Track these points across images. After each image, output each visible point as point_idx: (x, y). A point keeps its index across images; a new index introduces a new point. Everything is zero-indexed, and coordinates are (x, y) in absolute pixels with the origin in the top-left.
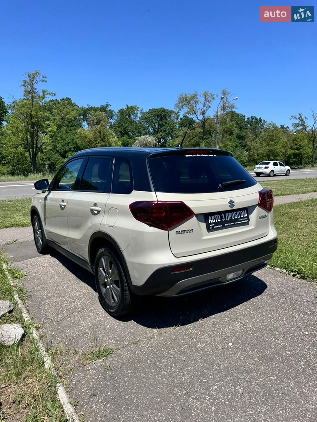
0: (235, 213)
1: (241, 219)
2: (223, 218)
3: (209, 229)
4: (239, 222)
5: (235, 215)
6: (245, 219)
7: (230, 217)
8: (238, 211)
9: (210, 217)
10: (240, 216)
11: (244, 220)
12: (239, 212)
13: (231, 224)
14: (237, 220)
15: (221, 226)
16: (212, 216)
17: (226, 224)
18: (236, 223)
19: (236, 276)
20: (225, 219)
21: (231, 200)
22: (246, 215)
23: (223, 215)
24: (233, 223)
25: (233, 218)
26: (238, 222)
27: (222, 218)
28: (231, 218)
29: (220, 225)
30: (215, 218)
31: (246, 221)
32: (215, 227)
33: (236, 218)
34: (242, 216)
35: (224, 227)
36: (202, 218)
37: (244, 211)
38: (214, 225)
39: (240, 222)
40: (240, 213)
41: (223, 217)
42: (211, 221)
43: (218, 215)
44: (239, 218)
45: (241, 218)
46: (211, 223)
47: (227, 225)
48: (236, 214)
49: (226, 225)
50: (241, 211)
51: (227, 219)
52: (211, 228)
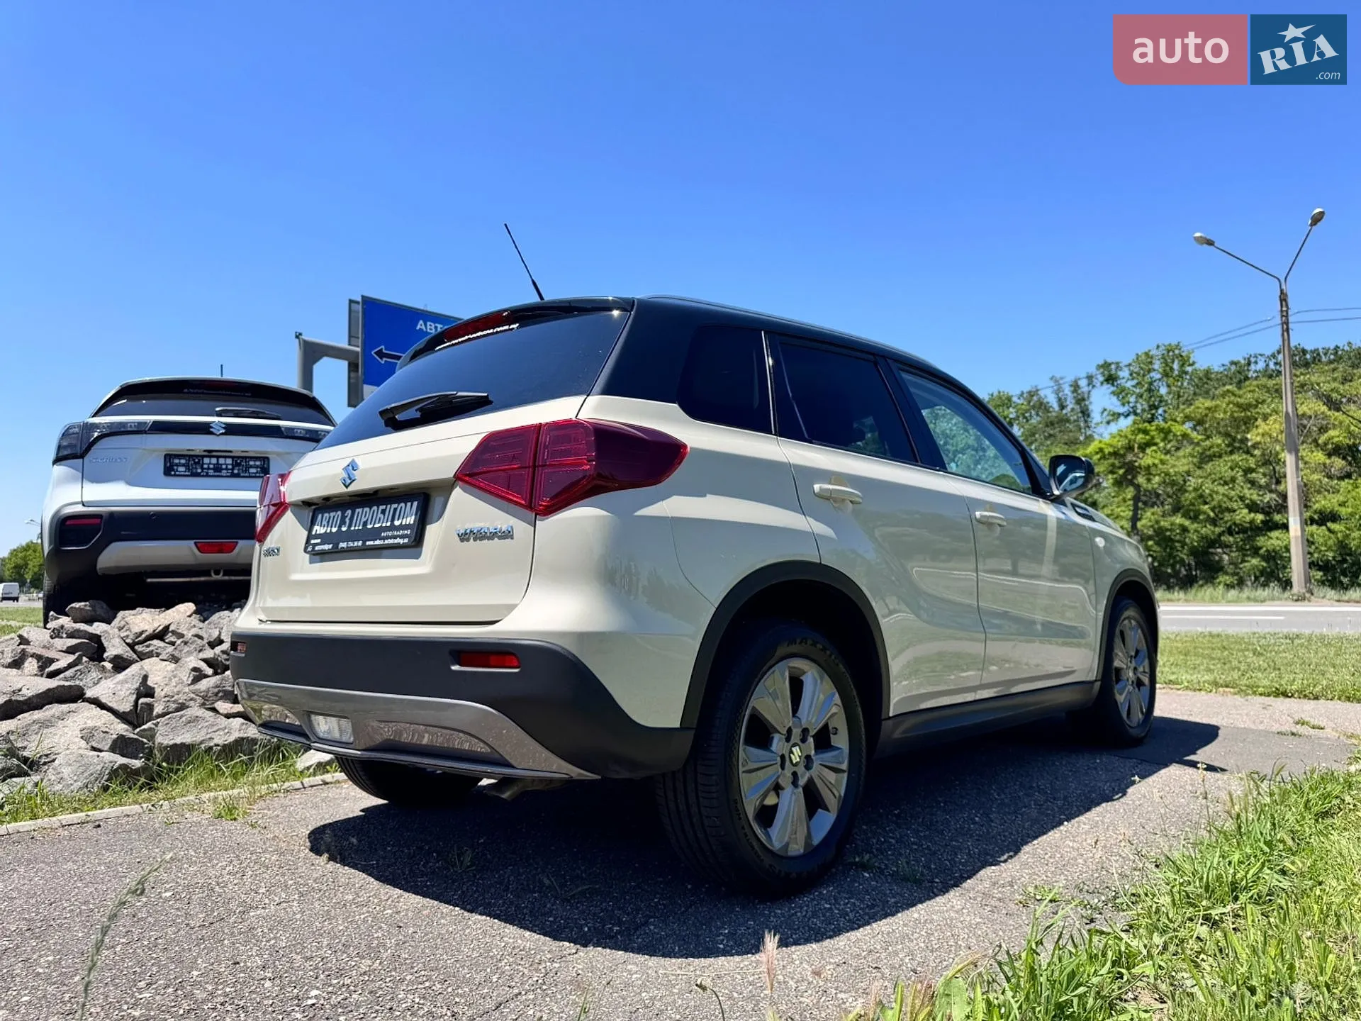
0: (382, 507)
1: (390, 533)
2: (345, 523)
4: (378, 542)
5: (379, 515)
6: (401, 533)
7: (364, 519)
8: (391, 504)
9: (320, 516)
10: (393, 521)
11: (395, 537)
12: (395, 506)
13: (356, 544)
14: (376, 533)
15: (330, 546)
16: (325, 513)
17: (343, 542)
18: (368, 543)
20: (350, 526)
21: (354, 461)
22: (411, 520)
23: (348, 512)
24: (360, 543)
25: (369, 526)
26: (375, 540)
27: (343, 523)
28: (365, 524)
29: (329, 544)
30: (328, 522)
31: (401, 541)
32: (317, 548)
33: (377, 526)
34: (397, 523)
35: (335, 553)
36: (308, 514)
37: (409, 504)
38: (319, 541)
39: (381, 543)
40: (395, 509)
41: (347, 519)
42: (318, 527)
43: (339, 512)
44: (387, 529)
45: (393, 527)
46: (317, 536)
47: (344, 546)
48: (383, 512)
49: (341, 545)
50: (403, 505)
51: (352, 528)
52: (310, 549)
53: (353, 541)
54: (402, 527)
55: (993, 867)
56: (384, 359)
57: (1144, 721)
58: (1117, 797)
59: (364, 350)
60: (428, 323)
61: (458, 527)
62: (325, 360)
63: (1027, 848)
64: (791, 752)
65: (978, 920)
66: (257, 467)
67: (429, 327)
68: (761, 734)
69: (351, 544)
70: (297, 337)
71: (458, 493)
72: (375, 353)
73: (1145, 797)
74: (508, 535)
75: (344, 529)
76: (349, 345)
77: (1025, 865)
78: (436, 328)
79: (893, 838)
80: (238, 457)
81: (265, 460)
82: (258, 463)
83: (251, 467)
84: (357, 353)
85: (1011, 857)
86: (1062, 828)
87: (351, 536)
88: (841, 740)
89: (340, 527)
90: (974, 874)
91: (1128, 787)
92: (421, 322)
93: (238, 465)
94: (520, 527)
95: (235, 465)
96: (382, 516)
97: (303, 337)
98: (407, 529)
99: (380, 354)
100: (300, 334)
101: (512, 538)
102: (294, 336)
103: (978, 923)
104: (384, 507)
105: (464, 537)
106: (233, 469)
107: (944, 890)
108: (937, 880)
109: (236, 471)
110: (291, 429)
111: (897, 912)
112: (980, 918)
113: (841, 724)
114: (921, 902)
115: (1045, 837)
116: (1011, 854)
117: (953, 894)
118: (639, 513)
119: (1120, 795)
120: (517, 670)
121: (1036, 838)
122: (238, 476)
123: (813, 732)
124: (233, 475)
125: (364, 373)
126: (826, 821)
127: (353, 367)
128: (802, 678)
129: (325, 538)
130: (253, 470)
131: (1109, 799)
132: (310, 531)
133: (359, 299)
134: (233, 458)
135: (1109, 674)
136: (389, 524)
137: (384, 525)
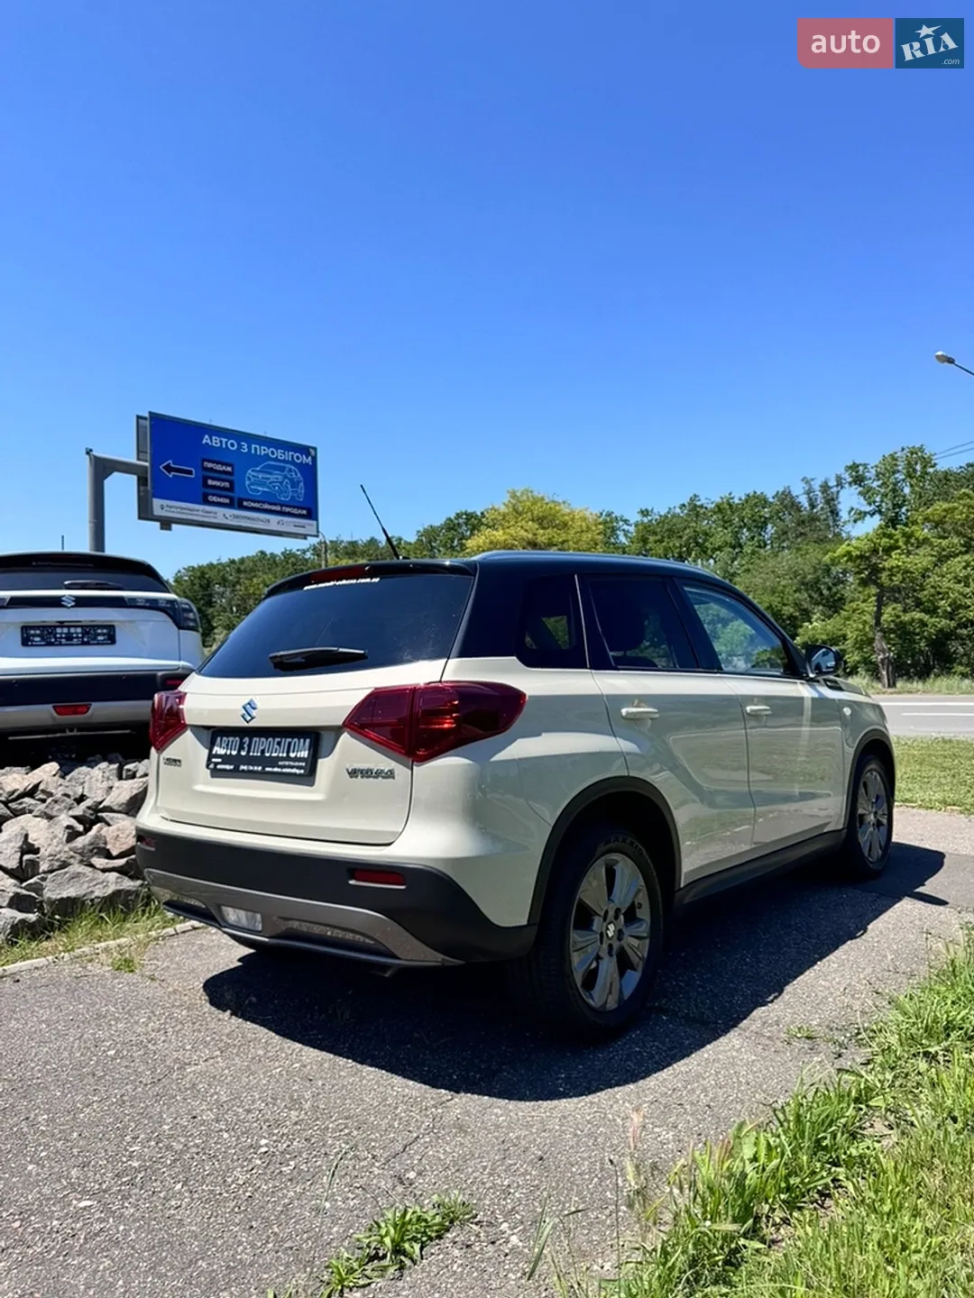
0: (278, 740)
1: (287, 763)
2: (243, 748)
3: (216, 773)
4: (276, 770)
5: (276, 746)
6: (297, 764)
7: (261, 748)
8: (286, 737)
9: (219, 739)
10: (288, 752)
11: (292, 767)
12: (289, 740)
13: (256, 768)
14: (274, 762)
15: (232, 767)
16: (225, 738)
17: (244, 765)
18: (267, 769)
20: (249, 752)
21: (251, 700)
22: (305, 754)
23: (246, 739)
24: (260, 768)
25: (267, 755)
26: (273, 767)
27: (241, 748)
28: (263, 752)
29: (230, 764)
30: (227, 745)
31: (298, 771)
32: (219, 767)
33: (274, 755)
34: (292, 755)
35: (237, 773)
36: (207, 735)
37: (302, 740)
38: (220, 760)
39: (279, 770)
40: (290, 743)
41: (246, 746)
42: (218, 748)
43: (237, 738)
44: (283, 759)
45: (288, 758)
46: (217, 756)
47: (245, 768)
48: (279, 744)
49: (242, 767)
50: (296, 740)
51: (251, 754)
52: (212, 766)
53: (253, 765)
54: (296, 759)
55: (763, 1008)
56: (173, 473)
57: (883, 855)
58: (859, 934)
59: (152, 465)
60: (214, 438)
61: (348, 766)
62: (116, 475)
63: (788, 988)
64: (608, 929)
65: (754, 1058)
66: (104, 634)
67: (214, 441)
68: (585, 918)
69: (251, 768)
70: (88, 453)
71: (345, 738)
72: (164, 467)
73: (882, 933)
74: (390, 775)
75: (243, 753)
76: (138, 459)
77: (788, 1004)
78: (221, 442)
79: (682, 981)
80: (87, 626)
81: (111, 628)
82: (105, 631)
83: (99, 634)
84: (146, 467)
85: (776, 998)
86: (815, 967)
87: (250, 760)
88: (644, 914)
89: (239, 751)
90: (748, 1015)
91: (868, 924)
92: (207, 436)
93: (88, 633)
94: (401, 770)
95: (85, 633)
96: (278, 747)
97: (95, 453)
98: (302, 762)
99: (168, 468)
100: (91, 450)
101: (394, 778)
102: (84, 452)
103: (754, 1061)
104: (279, 739)
105: (353, 773)
106: (82, 638)
107: (726, 1031)
108: (720, 1022)
109: (85, 640)
110: (133, 600)
111: (692, 1053)
112: (755, 1055)
113: (643, 898)
114: (709, 1043)
115: (802, 977)
116: (776, 994)
117: (733, 1034)
118: (494, 759)
119: (862, 932)
120: (403, 887)
121: (795, 978)
122: (87, 643)
123: (623, 911)
124: (84, 643)
125: (153, 488)
126: (633, 978)
127: (142, 482)
128: (615, 867)
129: (226, 759)
130: (100, 638)
131: (853, 937)
132: (211, 751)
133: (147, 415)
134: (82, 627)
135: (854, 819)
136: (285, 755)
137: (281, 755)
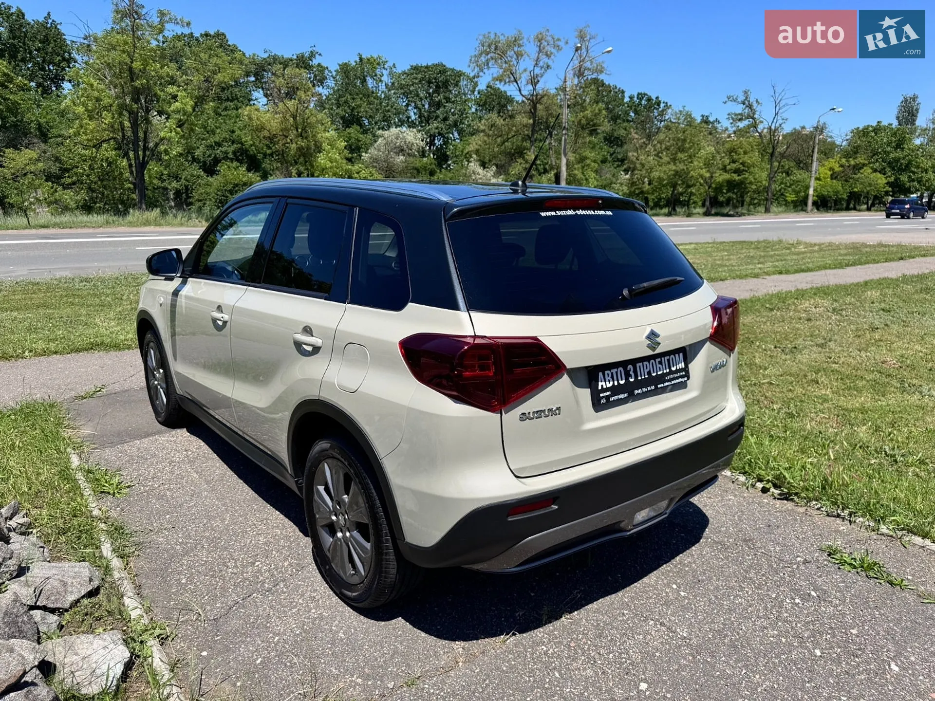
0: (657, 360)
1: (672, 376)
2: (631, 376)
3: (598, 405)
4: (666, 384)
5: (658, 366)
6: (679, 374)
7: (646, 371)
8: (664, 357)
9: (601, 374)
10: (670, 368)
11: (677, 378)
12: (668, 357)
13: (649, 388)
14: (661, 378)
15: (626, 395)
16: (606, 372)
17: (638, 389)
18: (659, 386)
19: (653, 514)
20: (636, 377)
21: (652, 330)
22: (682, 365)
23: (630, 367)
24: (653, 387)
25: (654, 375)
26: (663, 383)
27: (628, 375)
28: (649, 373)
29: (624, 393)
30: (612, 377)
31: (682, 380)
32: (612, 399)
33: (659, 373)
34: (674, 369)
35: (632, 397)
36: (584, 377)
37: (677, 355)
38: (609, 393)
39: (669, 383)
40: (669, 360)
41: (631, 373)
42: (603, 383)
43: (621, 369)
44: (667, 374)
45: (671, 372)
46: (604, 390)
47: (639, 391)
48: (660, 363)
49: (636, 392)
50: (672, 356)
51: (639, 378)
52: (603, 401)
53: (646, 387)
54: (677, 371)
69: (645, 389)
75: (632, 380)
87: (639, 384)
89: (627, 379)
96: (660, 366)
98: (681, 372)
104: (659, 360)
105: (712, 369)
129: (616, 390)
132: (595, 387)
136: (668, 370)
137: (665, 371)
